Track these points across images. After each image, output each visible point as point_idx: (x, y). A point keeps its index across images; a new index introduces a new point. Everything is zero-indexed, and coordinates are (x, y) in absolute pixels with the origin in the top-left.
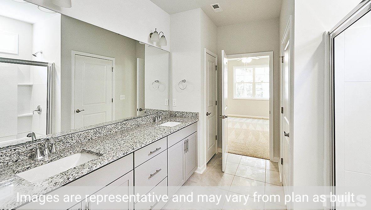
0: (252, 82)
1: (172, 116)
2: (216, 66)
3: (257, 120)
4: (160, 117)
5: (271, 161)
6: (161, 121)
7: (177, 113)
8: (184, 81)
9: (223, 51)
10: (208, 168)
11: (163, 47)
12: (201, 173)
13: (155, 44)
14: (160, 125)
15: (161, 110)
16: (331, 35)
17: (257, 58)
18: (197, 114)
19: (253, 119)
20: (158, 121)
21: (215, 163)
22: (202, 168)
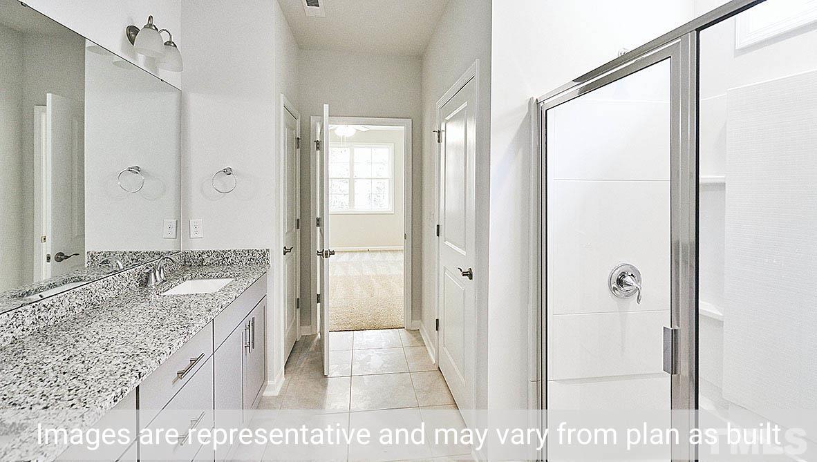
0: (349, 177)
1: (192, 264)
2: (298, 138)
3: (358, 254)
4: (160, 273)
5: (407, 330)
6: (164, 281)
7: (205, 256)
8: (228, 172)
9: (326, 107)
10: (289, 377)
11: (163, 74)
12: (276, 392)
13: (141, 61)
14: (164, 294)
15: (149, 250)
16: (541, 104)
17: (363, 128)
18: (264, 254)
19: (351, 254)
20: (157, 284)
21: (303, 361)
22: (277, 381)
